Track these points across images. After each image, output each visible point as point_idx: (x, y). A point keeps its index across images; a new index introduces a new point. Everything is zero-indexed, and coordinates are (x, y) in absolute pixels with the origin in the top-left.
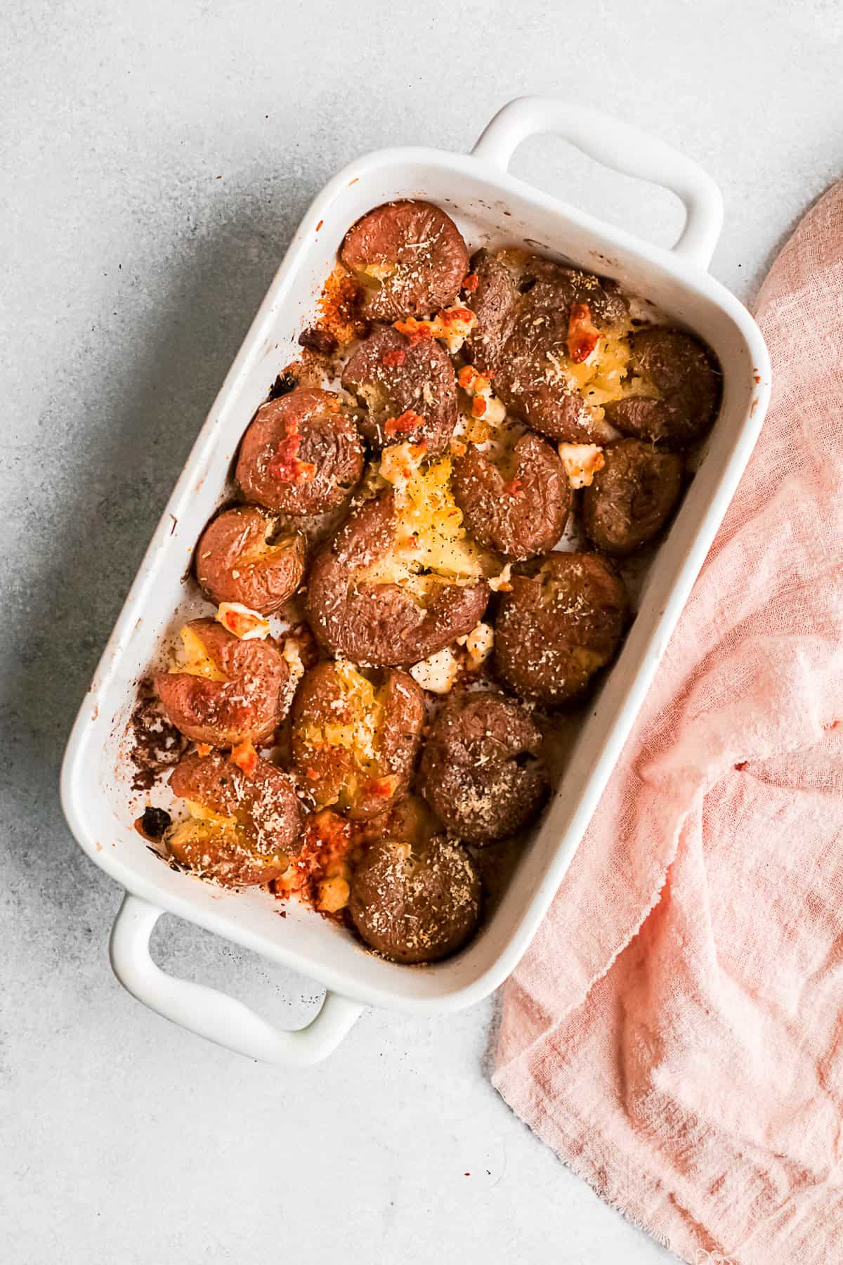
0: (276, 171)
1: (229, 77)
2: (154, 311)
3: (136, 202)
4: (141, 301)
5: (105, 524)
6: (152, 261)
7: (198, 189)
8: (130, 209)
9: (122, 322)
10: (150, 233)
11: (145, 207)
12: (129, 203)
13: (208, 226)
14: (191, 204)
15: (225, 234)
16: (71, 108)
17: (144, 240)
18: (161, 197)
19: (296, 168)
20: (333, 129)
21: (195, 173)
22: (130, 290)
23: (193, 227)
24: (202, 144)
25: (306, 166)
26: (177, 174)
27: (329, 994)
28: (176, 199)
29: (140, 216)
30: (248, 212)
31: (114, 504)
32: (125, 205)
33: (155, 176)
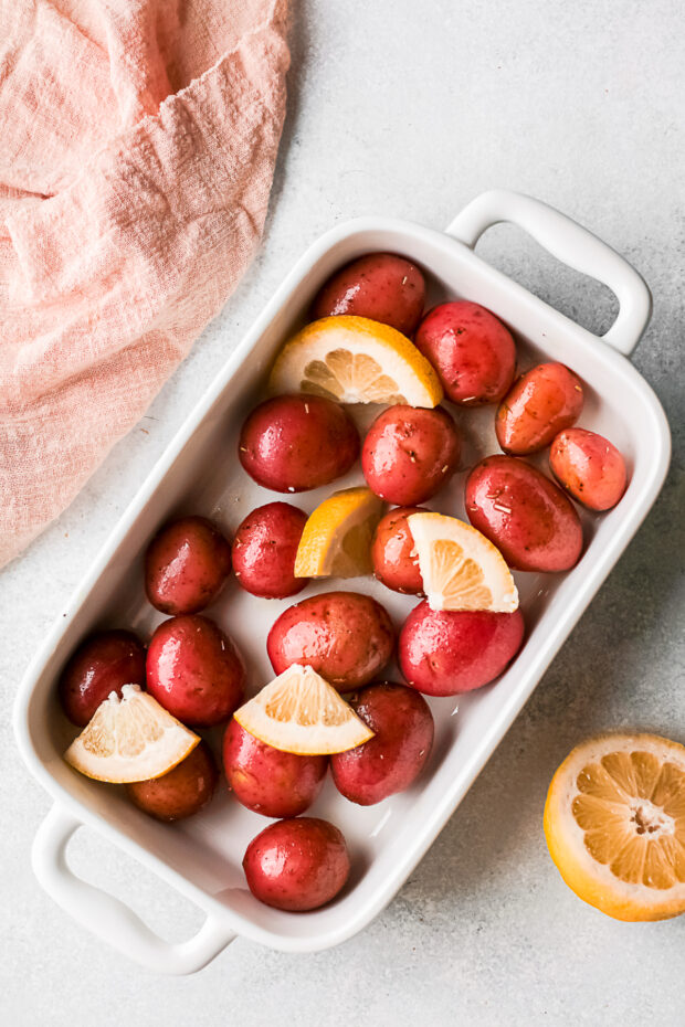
0: (407, 975)
3: (527, 955)
5: (570, 684)
7: (475, 963)
8: (533, 949)
9: (545, 855)
10: (517, 928)
11: (521, 951)
12: (534, 955)
13: (468, 931)
14: (481, 951)
15: (453, 924)
17: (523, 923)
18: (507, 959)
19: (390, 976)
20: (357, 1007)
21: (476, 977)
22: (537, 881)
24: (469, 1001)
25: (381, 977)
26: (491, 977)
28: (493, 956)
29: (526, 944)
30: (433, 941)
31: (561, 700)
32: (538, 953)
33: (512, 977)
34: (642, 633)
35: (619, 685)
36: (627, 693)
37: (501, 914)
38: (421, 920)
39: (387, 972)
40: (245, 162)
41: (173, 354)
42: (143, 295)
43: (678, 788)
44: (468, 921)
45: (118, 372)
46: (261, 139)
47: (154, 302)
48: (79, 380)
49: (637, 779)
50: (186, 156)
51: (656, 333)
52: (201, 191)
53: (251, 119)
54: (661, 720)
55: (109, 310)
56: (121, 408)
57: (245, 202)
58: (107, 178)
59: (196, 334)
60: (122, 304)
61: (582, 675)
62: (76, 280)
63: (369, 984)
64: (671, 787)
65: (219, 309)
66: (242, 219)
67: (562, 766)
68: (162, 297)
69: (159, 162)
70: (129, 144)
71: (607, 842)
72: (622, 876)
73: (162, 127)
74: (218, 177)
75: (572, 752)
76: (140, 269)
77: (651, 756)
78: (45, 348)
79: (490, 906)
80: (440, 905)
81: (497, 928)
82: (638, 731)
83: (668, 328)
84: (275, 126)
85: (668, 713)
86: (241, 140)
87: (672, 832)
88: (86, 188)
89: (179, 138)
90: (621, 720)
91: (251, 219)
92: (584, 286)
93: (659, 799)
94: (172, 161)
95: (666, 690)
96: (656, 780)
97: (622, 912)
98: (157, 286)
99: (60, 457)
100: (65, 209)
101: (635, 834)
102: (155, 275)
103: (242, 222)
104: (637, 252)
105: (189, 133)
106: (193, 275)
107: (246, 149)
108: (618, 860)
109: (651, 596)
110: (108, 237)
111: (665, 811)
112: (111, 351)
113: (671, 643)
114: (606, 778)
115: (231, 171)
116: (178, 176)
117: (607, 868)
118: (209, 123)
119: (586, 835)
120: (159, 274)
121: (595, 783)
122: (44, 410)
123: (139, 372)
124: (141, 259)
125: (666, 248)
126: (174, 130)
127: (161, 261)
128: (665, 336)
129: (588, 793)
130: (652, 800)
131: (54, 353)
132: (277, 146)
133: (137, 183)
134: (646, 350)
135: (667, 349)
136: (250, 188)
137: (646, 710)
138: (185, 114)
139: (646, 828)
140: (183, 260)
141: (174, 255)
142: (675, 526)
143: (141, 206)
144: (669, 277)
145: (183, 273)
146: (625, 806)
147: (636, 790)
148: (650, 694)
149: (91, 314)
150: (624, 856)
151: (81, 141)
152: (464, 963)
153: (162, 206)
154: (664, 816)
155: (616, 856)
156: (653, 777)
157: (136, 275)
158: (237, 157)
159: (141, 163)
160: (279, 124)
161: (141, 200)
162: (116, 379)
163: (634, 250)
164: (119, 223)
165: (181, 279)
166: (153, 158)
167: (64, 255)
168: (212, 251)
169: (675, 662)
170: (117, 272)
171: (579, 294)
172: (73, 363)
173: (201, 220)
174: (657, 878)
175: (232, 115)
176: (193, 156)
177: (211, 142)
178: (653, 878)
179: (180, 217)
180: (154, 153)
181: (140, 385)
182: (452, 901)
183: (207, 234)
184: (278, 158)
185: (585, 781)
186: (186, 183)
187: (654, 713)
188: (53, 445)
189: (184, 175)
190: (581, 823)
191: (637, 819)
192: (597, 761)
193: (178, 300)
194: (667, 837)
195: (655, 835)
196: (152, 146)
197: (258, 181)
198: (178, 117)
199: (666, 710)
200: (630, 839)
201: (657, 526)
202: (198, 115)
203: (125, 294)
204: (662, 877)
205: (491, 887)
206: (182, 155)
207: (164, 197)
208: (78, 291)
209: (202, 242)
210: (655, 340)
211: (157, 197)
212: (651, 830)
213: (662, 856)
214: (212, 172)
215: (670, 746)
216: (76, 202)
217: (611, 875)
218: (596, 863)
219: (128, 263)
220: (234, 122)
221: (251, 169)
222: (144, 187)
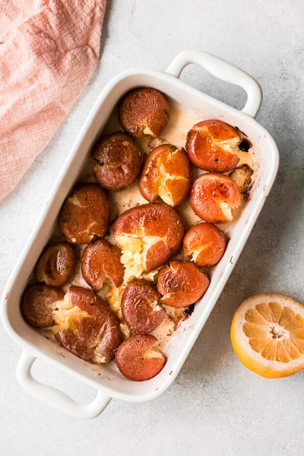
0: (173, 408)
1: (191, 444)
2: (220, 355)
3: (227, 397)
4: (225, 359)
5: (240, 274)
6: (221, 375)
7: (203, 401)
8: (229, 394)
9: (232, 351)
10: (221, 385)
11: (224, 395)
12: (229, 397)
13: (199, 387)
14: (206, 396)
15: (193, 384)
16: (252, 433)
17: (224, 382)
18: (217, 399)
19: (165, 409)
20: (151, 424)
21: (204, 407)
22: (229, 363)
23: (205, 387)
24: (201, 419)
25: (161, 410)
26: (211, 407)
27: (178, 77)
28: (211, 398)
29: (226, 392)
30: (184, 392)
31: (236, 281)
32: (231, 396)
33: (220, 407)
34: (271, 250)
35: (263, 274)
36: (266, 277)
37: (214, 379)
38: (178, 383)
39: (164, 406)
40: (88, 25)
41: (62, 113)
42: (48, 86)
43: (290, 318)
44: (199, 383)
45: (37, 123)
46: (94, 15)
47: (53, 89)
48: (20, 126)
49: (272, 314)
50: (63, 23)
51: (272, 115)
52: (70, 39)
53: (89, 6)
54: (283, 288)
55: (33, 93)
56: (39, 140)
57: (90, 43)
58: (30, 34)
59: (72, 103)
60: (38, 91)
61: (245, 269)
62: (17, 80)
63: (156, 413)
64: (287, 317)
65: (81, 91)
66: (89, 50)
67: (238, 310)
68: (57, 87)
69: (51, 27)
71: (260, 343)
72: (266, 357)
73: (51, 11)
74: (77, 32)
75: (242, 304)
76: (46, 74)
77: (278, 304)
78: (5, 112)
79: (209, 376)
80: (186, 376)
81: (212, 385)
82: (271, 293)
83: (277, 113)
84: (101, 9)
85: (285, 285)
86: (86, 15)
87: (288, 337)
88: (20, 38)
89: (59, 16)
90: (264, 289)
91: (93, 51)
92: (239, 95)
93: (282, 323)
94: (57, 25)
95: (284, 274)
96: (280, 314)
97: (268, 374)
98: (54, 82)
99: (13, 163)
100: (10, 48)
101: (272, 339)
102: (53, 77)
103: (89, 52)
104: (262, 79)
105: (63, 13)
106: (70, 77)
107: (89, 18)
108: (264, 350)
109: (275, 233)
110: (31, 60)
111: (285, 328)
112: (34, 112)
113: (285, 254)
114: (258, 315)
115: (82, 29)
116: (60, 32)
117: (259, 354)
118: (71, 8)
119: (250, 340)
120: (55, 77)
121: (253, 317)
122: (5, 140)
123: (47, 122)
124: (47, 70)
125: (275, 77)
126: (56, 12)
127: (55, 71)
128: (276, 116)
129: (250, 321)
130: (279, 323)
131: (9, 114)
132: (103, 17)
133: (42, 35)
134: (268, 123)
135: (277, 122)
136: (92, 37)
137: (275, 284)
138: (61, 5)
139: (277, 336)
140: (65, 70)
141: (61, 68)
142: (284, 201)
143: (46, 46)
144: (277, 90)
145: (65, 76)
146: (267, 326)
147: (271, 319)
148: (276, 277)
149: (24, 96)
150: (267, 348)
151: (17, 18)
152: (198, 402)
153: (54, 46)
154: (285, 331)
155: (264, 349)
156: (279, 314)
157: (44, 77)
158: (85, 23)
159: (43, 28)
160: (102, 8)
161: (45, 43)
163: (260, 78)
164: (36, 54)
165: (65, 78)
166: (48, 25)
167: (10, 69)
168: (77, 66)
169: (287, 262)
170: (36, 76)
171: (237, 99)
172: (17, 119)
173: (72, 52)
174: (282, 358)
175: (81, 4)
176: (66, 23)
177: (73, 17)
178: (281, 358)
179: (62, 51)
180: (48, 23)
181: (48, 128)
182: (191, 374)
183: (75, 58)
184: (104, 23)
185: (249, 316)
186: (64, 35)
187: (278, 285)
188: (10, 158)
189: (62, 32)
190: (247, 335)
191: (273, 332)
192: (254, 307)
193: (63, 88)
194: (286, 340)
195: (281, 339)
196: (47, 19)
197: (95, 33)
198: (57, 6)
199: (284, 284)
200: (270, 341)
201: (276, 201)
202: (66, 5)
203: (40, 86)
204: (284, 357)
205: (209, 367)
206: (61, 23)
207: (55, 42)
208: (18, 85)
209: (73, 62)
210: (271, 118)
211: (52, 42)
212: (279, 337)
213: (284, 348)
214: (74, 30)
215: (286, 299)
216: (16, 45)
217: (262, 357)
218: (255, 352)
219: (41, 72)
220: (82, 7)
221: (91, 28)
222: (46, 38)
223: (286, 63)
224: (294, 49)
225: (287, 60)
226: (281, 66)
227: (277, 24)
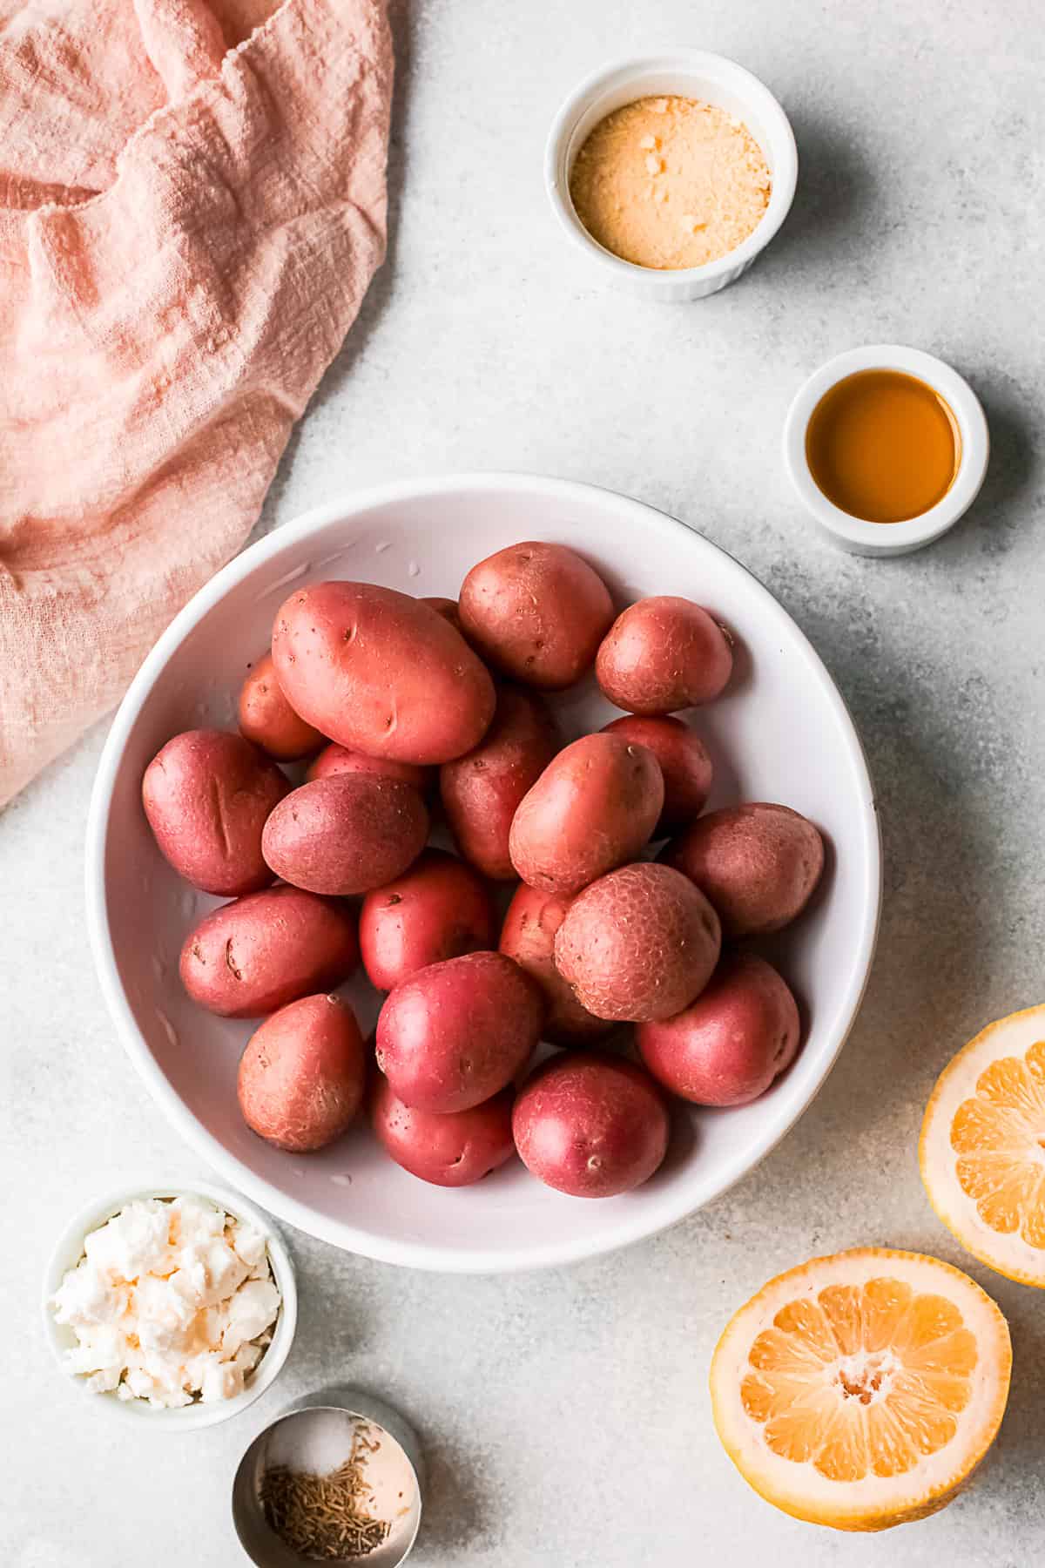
34: (989, 771)
36: (980, 862)
37: (844, 1212)
38: (728, 1237)
39: (690, 1320)
40: (339, 137)
44: (798, 1230)
45: (213, 458)
46: (361, 102)
50: (262, 136)
52: (282, 185)
53: (343, 76)
57: (351, 193)
58: (162, 167)
63: (665, 1344)
66: (352, 217)
69: (226, 145)
70: (183, 120)
73: (227, 95)
74: (306, 161)
79: (826, 1202)
80: (751, 1211)
81: (841, 1233)
84: (380, 83)
86: (332, 106)
89: (251, 110)
91: (365, 215)
94: (245, 143)
103: (352, 221)
105: (265, 102)
107: (341, 116)
115: (322, 153)
116: (255, 162)
118: (285, 88)
126: (245, 99)
132: (389, 110)
133: (202, 173)
136: (356, 173)
137: (1012, 882)
143: (209, 206)
148: (1014, 857)
149: (157, 379)
153: (231, 208)
158: (328, 131)
159: (203, 146)
160: (385, 78)
161: (208, 197)
162: (212, 468)
164: (185, 229)
166: (218, 139)
173: (291, 224)
175: (316, 72)
179: (258, 224)
180: (219, 133)
182: (769, 1203)
183: (300, 239)
186: (261, 175)
187: (1023, 884)
196: (215, 122)
197: (365, 161)
198: (248, 79)
205: (824, 1174)
206: (257, 132)
207: (235, 197)
211: (228, 194)
220: (319, 81)
221: (352, 144)
222: (211, 181)
223: (972, 169)
224: (993, 122)
225: (975, 159)
226: (958, 179)
227: (932, 49)
